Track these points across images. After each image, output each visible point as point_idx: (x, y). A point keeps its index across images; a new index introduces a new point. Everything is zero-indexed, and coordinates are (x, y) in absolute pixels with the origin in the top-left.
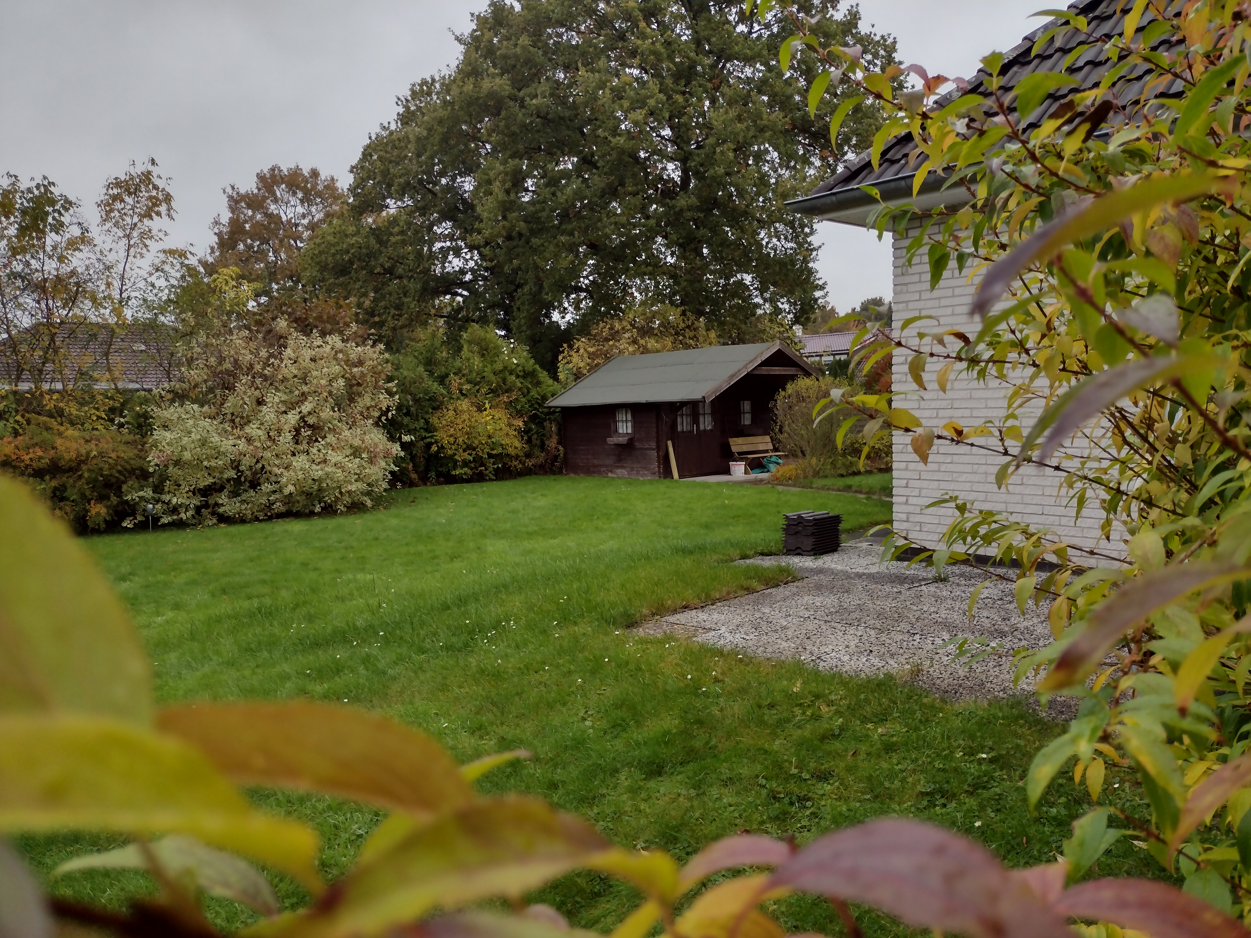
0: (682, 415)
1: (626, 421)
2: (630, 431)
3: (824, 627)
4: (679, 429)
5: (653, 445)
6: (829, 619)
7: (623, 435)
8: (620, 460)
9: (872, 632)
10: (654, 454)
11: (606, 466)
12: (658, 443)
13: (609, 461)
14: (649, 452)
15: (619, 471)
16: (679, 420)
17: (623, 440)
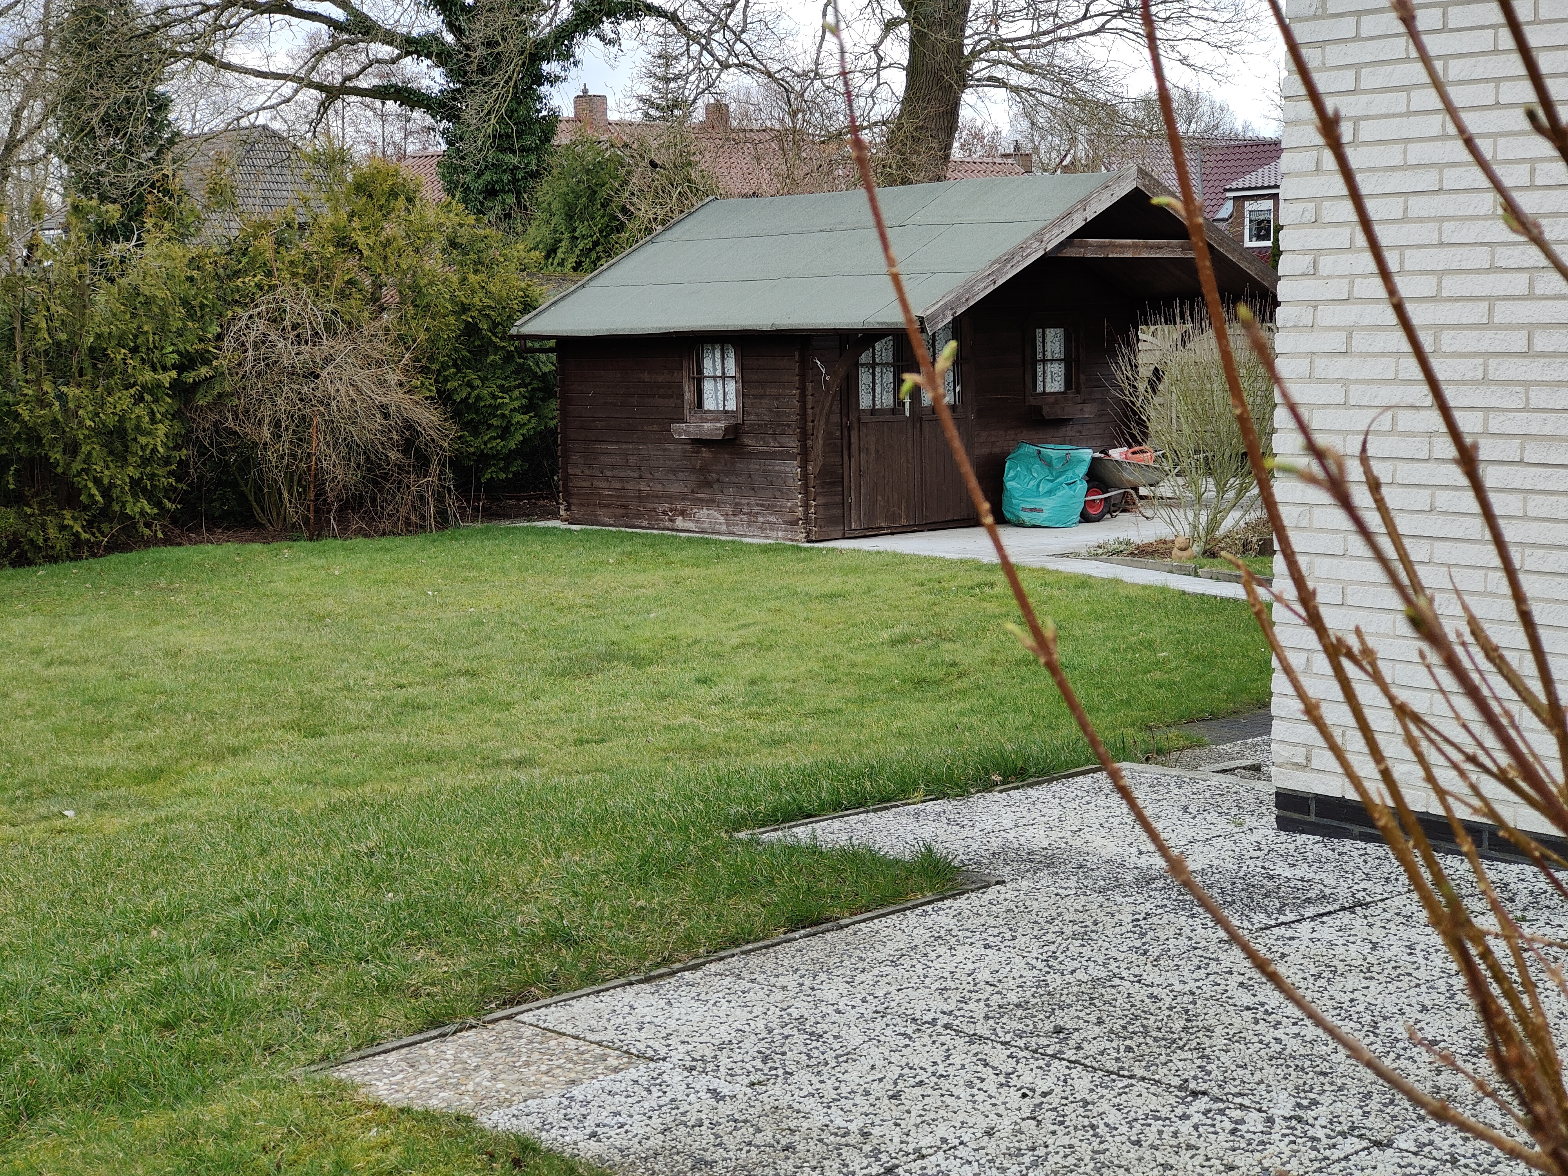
0: (873, 365)
1: (724, 377)
2: (731, 406)
3: (956, 1059)
4: (865, 402)
5: (792, 444)
6: (982, 1029)
7: (716, 415)
8: (707, 484)
9: (1082, 1082)
10: (793, 468)
11: (670, 498)
12: (804, 437)
13: (676, 488)
14: (779, 466)
15: (703, 514)
16: (865, 378)
17: (712, 429)
